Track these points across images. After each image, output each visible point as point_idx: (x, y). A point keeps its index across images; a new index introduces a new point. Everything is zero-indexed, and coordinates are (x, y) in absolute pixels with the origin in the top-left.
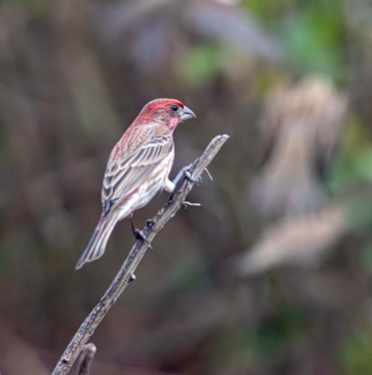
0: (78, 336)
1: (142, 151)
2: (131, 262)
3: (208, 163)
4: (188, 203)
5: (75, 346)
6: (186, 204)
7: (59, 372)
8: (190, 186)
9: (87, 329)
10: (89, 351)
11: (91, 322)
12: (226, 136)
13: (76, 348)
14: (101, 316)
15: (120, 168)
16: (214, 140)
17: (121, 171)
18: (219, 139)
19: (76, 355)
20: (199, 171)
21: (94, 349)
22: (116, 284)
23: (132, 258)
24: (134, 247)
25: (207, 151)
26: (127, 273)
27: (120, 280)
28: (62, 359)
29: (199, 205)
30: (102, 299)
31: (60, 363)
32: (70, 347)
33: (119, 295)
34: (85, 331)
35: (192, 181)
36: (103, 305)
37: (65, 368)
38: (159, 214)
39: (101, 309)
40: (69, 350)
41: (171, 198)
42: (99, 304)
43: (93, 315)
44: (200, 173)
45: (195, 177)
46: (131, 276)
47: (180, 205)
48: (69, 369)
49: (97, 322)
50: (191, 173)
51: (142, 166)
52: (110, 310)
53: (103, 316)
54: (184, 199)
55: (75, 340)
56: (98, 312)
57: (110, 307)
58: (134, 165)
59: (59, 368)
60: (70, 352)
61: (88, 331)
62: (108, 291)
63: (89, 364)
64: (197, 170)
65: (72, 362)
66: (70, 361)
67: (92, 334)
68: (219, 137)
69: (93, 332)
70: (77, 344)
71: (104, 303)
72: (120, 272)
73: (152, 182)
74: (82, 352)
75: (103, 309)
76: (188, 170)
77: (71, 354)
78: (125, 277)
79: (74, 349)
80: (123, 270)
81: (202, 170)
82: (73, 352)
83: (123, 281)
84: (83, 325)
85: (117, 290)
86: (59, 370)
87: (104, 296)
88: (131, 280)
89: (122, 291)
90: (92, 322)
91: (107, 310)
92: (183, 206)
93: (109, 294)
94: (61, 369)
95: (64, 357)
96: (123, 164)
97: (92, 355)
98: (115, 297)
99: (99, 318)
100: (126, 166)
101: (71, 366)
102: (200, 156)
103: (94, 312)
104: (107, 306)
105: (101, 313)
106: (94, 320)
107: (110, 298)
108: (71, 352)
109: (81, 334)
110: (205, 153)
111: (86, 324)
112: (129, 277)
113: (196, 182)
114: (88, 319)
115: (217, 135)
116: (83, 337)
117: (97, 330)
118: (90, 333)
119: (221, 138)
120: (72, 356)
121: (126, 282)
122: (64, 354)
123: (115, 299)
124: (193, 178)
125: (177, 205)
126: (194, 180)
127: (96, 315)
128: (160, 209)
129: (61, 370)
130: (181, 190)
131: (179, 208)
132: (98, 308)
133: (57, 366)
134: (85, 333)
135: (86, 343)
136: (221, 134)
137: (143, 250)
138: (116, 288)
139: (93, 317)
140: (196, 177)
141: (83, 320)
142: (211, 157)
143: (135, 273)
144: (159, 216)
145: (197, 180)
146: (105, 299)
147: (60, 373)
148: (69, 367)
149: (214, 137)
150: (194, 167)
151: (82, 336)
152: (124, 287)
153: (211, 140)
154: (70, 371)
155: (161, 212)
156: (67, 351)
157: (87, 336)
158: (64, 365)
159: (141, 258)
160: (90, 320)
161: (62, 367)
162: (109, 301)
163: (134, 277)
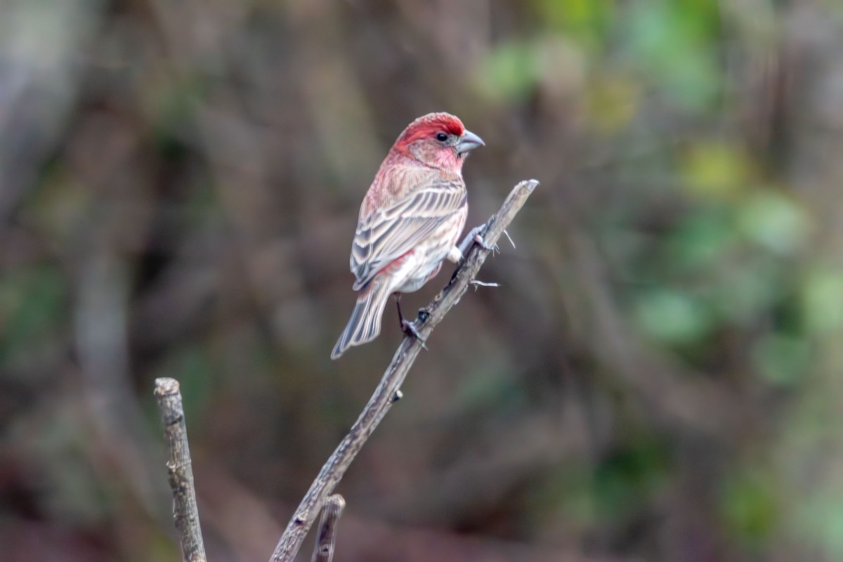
0: (318, 484)
1: (419, 197)
2: (395, 371)
3: (509, 222)
4: (480, 283)
5: (314, 498)
6: (476, 284)
7: (291, 537)
8: (482, 257)
9: (330, 473)
10: (335, 507)
11: (336, 462)
12: (535, 182)
13: (315, 502)
14: (353, 452)
15: (384, 217)
16: (517, 188)
17: (384, 223)
18: (524, 186)
19: (315, 512)
20: (496, 234)
21: (341, 502)
22: (374, 405)
23: (397, 366)
24: (399, 350)
25: (507, 204)
26: (390, 389)
27: (379, 399)
28: (295, 518)
29: (495, 285)
30: (353, 428)
31: (291, 524)
32: (306, 501)
33: (378, 421)
34: (328, 476)
35: (485, 249)
36: (355, 437)
37: (299, 532)
38: (436, 299)
39: (351, 443)
40: (306, 505)
41: (454, 276)
42: (348, 436)
43: (339, 452)
44: (496, 238)
45: (490, 243)
46: (396, 394)
47: (467, 286)
48: (306, 534)
49: (346, 461)
50: (484, 237)
51: (420, 219)
52: (366, 444)
53: (355, 454)
54: (473, 277)
55: (314, 489)
56: (348, 447)
57: (365, 439)
58: (405, 216)
59: (291, 532)
60: (306, 508)
61: (332, 476)
62: (361, 416)
63: (335, 526)
64: (492, 233)
65: (310, 523)
66: (307, 522)
67: (338, 481)
68: (524, 183)
69: (340, 478)
70: (317, 495)
71: (357, 433)
72: (379, 388)
73: (434, 244)
74: (323, 508)
75: (355, 443)
76: (480, 233)
77: (307, 511)
78: (387, 395)
79: (311, 504)
80: (384, 385)
81: (499, 233)
82: (312, 508)
83: (384, 400)
84: (324, 467)
85: (376, 415)
86: (290, 535)
87: (357, 424)
88: (396, 398)
89: (382, 416)
90: (339, 464)
91: (361, 444)
92: (471, 286)
93: (363, 421)
94: (293, 533)
95: (298, 515)
96: (390, 213)
97: (338, 513)
98: (372, 425)
99: (350, 457)
100: (395, 216)
101: (307, 528)
102: (496, 212)
103: (341, 447)
104: (360, 438)
105: (351, 450)
106: (342, 459)
107: (364, 427)
108: (309, 507)
109: (323, 481)
110: (504, 207)
111: (329, 466)
112: (393, 395)
113: (492, 251)
114: (332, 459)
115: (521, 181)
116: (326, 485)
117: (346, 475)
118: (336, 479)
119: (527, 185)
120: (309, 513)
121: (388, 403)
122: (297, 511)
123: (373, 429)
124: (486, 244)
125: (463, 286)
126: (488, 247)
127: (344, 452)
128: (438, 293)
129: (294, 535)
130: (469, 264)
131: (465, 290)
132: (347, 442)
133: (288, 529)
134: (329, 479)
135: (330, 495)
136: (528, 179)
137: (413, 355)
138: (374, 411)
139: (340, 455)
140: (491, 245)
141: (325, 461)
142: (512, 214)
143: (401, 389)
144: (436, 303)
145: (493, 249)
146: (358, 428)
147: (292, 539)
148: (306, 531)
149: (517, 184)
150: (488, 229)
151: (324, 484)
152: (385, 411)
153: (513, 188)
154: (307, 536)
155: (439, 297)
156: (302, 506)
157: (332, 483)
158: (298, 527)
159: (410, 366)
160: (336, 459)
161: (294, 530)
162: (363, 431)
163: (400, 394)
